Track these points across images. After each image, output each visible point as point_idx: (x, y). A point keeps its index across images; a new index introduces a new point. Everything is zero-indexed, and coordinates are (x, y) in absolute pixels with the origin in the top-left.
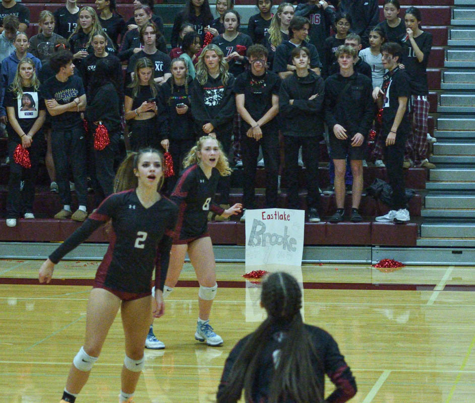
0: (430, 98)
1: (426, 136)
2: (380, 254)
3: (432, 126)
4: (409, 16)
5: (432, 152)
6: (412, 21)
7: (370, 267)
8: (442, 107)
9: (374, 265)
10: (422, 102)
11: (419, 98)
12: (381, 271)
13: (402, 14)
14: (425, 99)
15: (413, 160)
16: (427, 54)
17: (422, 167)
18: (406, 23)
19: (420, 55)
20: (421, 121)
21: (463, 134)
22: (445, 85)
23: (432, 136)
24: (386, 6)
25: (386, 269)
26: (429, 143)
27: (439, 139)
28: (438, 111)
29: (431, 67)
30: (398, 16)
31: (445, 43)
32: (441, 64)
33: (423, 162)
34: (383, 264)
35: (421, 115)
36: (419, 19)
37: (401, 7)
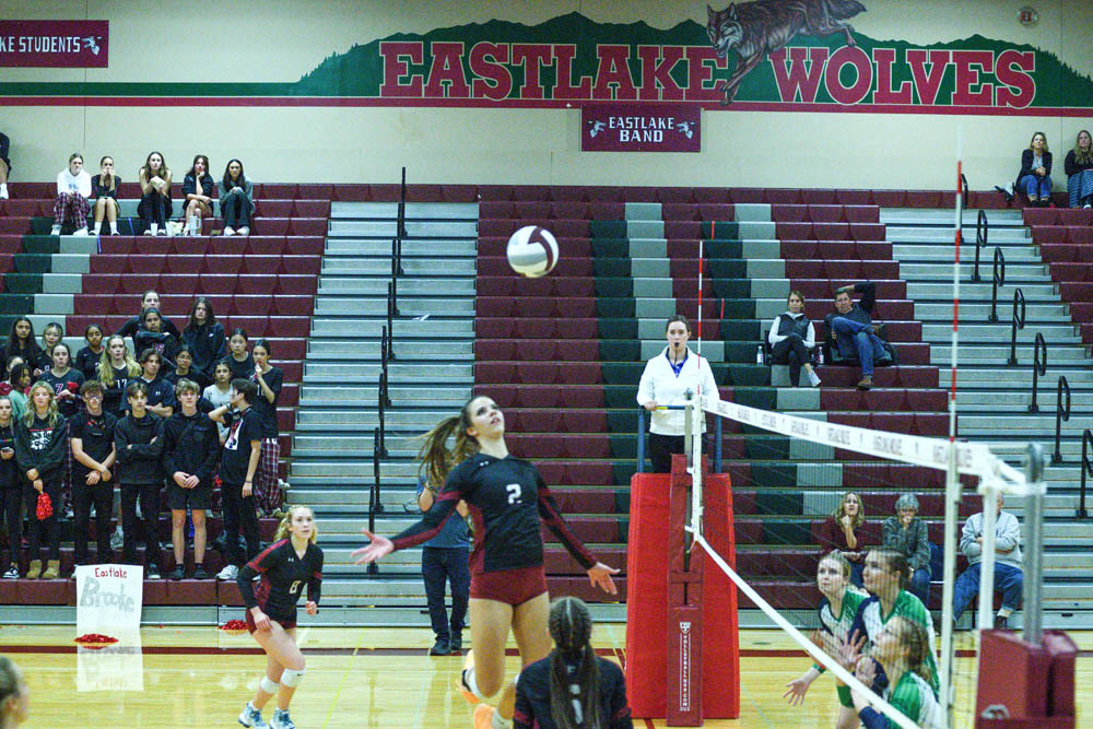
0: (281, 440)
1: (277, 482)
2: (230, 614)
3: (284, 472)
4: (259, 349)
5: (286, 501)
6: (263, 354)
7: (216, 629)
8: (295, 451)
9: (221, 627)
10: (272, 445)
11: (268, 441)
12: (229, 634)
13: (250, 347)
14: (274, 442)
15: (264, 509)
16: (277, 394)
17: (274, 517)
18: (255, 356)
19: (271, 395)
20: (271, 466)
21: (321, 480)
22: (299, 426)
23: (285, 481)
24: (233, 338)
25: (234, 631)
26: (281, 490)
27: (294, 486)
28: (293, 454)
29: (281, 406)
30: (246, 349)
31: (299, 379)
32: (295, 403)
33: (274, 511)
34: (231, 625)
35: (271, 460)
36: (268, 353)
37: (249, 339)
